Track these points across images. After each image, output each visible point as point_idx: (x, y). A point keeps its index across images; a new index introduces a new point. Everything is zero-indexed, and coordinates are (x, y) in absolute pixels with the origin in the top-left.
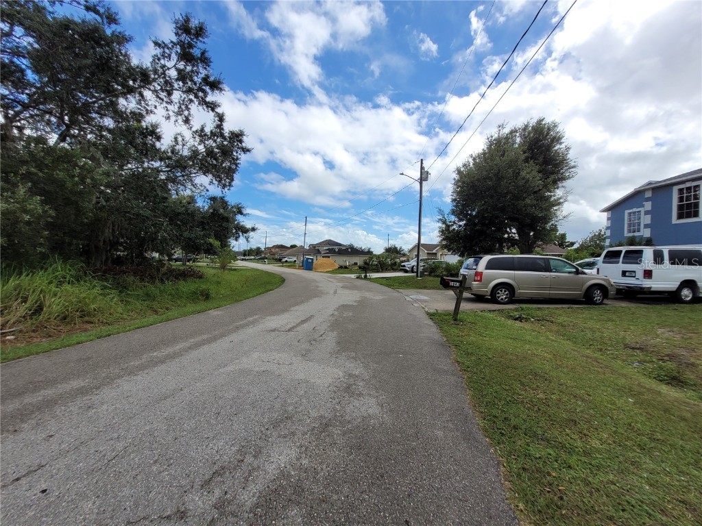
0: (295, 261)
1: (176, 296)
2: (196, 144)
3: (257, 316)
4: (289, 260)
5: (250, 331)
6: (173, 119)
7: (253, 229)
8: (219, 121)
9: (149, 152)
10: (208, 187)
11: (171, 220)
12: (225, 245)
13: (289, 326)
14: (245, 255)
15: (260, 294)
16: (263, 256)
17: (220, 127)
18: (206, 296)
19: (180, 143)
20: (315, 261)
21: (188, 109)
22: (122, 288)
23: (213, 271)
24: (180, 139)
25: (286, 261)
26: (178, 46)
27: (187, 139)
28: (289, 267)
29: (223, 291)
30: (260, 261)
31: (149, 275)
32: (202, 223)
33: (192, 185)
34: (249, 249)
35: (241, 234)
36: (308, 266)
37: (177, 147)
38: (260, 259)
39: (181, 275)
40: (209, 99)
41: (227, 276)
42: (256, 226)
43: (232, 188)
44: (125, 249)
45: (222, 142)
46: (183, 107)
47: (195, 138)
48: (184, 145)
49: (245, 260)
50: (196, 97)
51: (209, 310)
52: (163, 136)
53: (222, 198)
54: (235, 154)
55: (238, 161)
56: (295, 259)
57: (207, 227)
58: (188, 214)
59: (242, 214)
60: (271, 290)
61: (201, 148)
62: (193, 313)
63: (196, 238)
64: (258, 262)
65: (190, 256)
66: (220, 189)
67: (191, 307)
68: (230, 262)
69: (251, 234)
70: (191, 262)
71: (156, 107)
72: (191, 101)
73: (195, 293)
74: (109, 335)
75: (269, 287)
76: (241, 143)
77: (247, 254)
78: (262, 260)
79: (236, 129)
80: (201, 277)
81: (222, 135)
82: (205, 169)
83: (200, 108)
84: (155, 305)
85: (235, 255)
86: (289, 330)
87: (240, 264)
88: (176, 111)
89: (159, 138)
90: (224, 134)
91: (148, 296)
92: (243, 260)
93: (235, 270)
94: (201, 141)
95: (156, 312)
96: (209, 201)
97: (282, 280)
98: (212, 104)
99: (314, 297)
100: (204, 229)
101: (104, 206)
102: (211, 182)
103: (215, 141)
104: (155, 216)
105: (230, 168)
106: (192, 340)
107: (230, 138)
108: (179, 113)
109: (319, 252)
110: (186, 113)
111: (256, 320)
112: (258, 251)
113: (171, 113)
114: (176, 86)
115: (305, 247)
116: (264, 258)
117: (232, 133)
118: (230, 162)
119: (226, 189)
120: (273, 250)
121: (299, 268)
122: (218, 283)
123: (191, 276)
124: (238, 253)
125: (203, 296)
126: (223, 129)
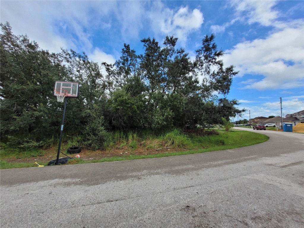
0: (275, 126)
1: (210, 142)
2: (211, 80)
3: (256, 156)
4: (269, 126)
5: (254, 162)
6: (204, 74)
7: (244, 111)
8: (220, 66)
9: (196, 88)
10: (218, 95)
11: (206, 112)
12: (228, 120)
13: (282, 165)
14: (237, 124)
15: (253, 144)
16: (249, 123)
17: (221, 69)
18: (223, 143)
19: (205, 81)
20: (293, 125)
21: (209, 68)
22: (192, 137)
23: (223, 132)
24: (205, 80)
25: (267, 126)
26: (204, 48)
27: (208, 79)
28: (269, 130)
29: (230, 142)
30: (247, 126)
31: (199, 133)
32: (219, 111)
33: (211, 96)
34: (239, 120)
35: (236, 114)
36: (289, 129)
37: (205, 83)
38: (246, 125)
39: (210, 133)
40: (217, 61)
41: (230, 134)
42: (245, 109)
43: (229, 93)
44: (189, 124)
45: (223, 74)
46: (207, 68)
47: (211, 77)
48: (207, 82)
49: (238, 126)
50: (212, 62)
51: (227, 149)
52: (199, 81)
53: (224, 99)
54: (229, 77)
55: (231, 80)
56: (273, 125)
57: (221, 113)
58: (213, 108)
59: (236, 104)
60: (260, 143)
61: (214, 80)
62: (220, 150)
63: (217, 118)
64: (246, 127)
65: (210, 125)
66: (223, 95)
67: (217, 147)
68: (230, 128)
69: (243, 113)
70: (211, 128)
71: (198, 73)
72: (210, 65)
73: (218, 141)
74: (193, 153)
75: (258, 141)
76: (232, 71)
77: (238, 123)
78: (249, 126)
79: (229, 66)
80: (218, 134)
81: (223, 72)
82: (216, 88)
83: (214, 65)
84: (203, 145)
85: (232, 124)
86: (283, 167)
87: (235, 128)
88: (204, 71)
89: (198, 82)
90: (223, 71)
91: (200, 141)
92: (236, 126)
93: (233, 131)
94: (213, 78)
95: (204, 148)
96: (219, 101)
97: (267, 138)
98: (218, 62)
99: (300, 150)
100: (220, 114)
101: (185, 110)
102: (219, 93)
103: (219, 75)
104: (200, 111)
105: (227, 84)
106: (225, 161)
107: (226, 71)
108: (206, 71)
109: (296, 119)
110: (208, 70)
111: (255, 157)
112: (245, 121)
113: (203, 72)
114: (204, 62)
115: (283, 117)
116: (250, 125)
117: (227, 69)
118: (227, 82)
119: (226, 94)
120: (256, 120)
121: (279, 130)
122: (227, 137)
123: (214, 134)
124: (234, 123)
125: (221, 143)
126: (222, 69)
